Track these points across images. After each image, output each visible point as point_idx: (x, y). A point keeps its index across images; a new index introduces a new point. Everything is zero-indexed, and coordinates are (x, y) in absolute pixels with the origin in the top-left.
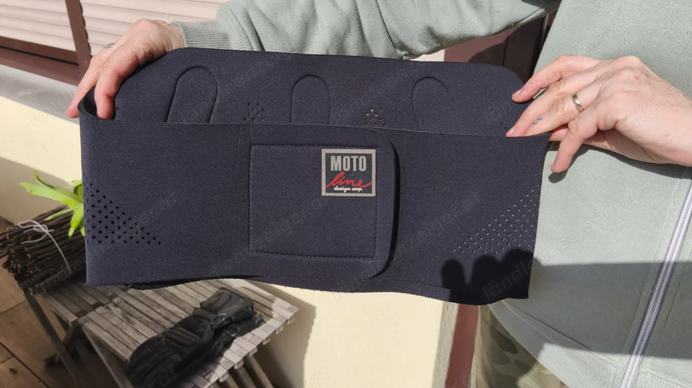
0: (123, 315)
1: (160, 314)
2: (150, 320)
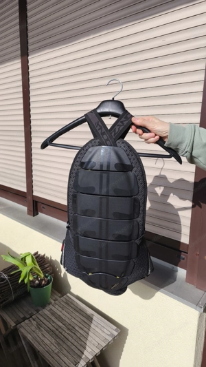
0: (37, 325)
1: (54, 327)
2: (49, 330)
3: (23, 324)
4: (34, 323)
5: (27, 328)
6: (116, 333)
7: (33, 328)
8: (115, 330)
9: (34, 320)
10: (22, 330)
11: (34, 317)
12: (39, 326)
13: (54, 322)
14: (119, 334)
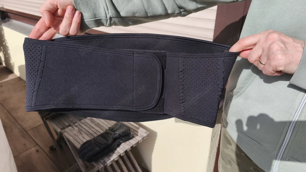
0: (79, 131)
1: (93, 131)
2: (88, 133)
3: (66, 129)
4: (76, 129)
5: (70, 132)
6: (145, 135)
7: (75, 132)
8: (145, 133)
9: (76, 126)
10: (66, 134)
11: (76, 124)
12: (80, 131)
13: (93, 128)
14: (148, 136)
